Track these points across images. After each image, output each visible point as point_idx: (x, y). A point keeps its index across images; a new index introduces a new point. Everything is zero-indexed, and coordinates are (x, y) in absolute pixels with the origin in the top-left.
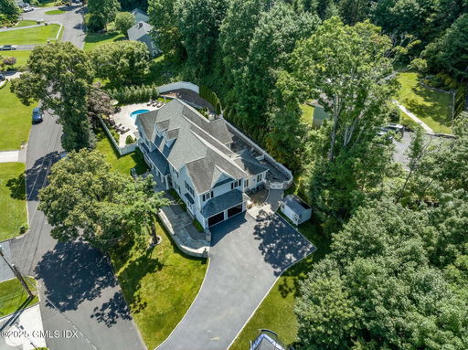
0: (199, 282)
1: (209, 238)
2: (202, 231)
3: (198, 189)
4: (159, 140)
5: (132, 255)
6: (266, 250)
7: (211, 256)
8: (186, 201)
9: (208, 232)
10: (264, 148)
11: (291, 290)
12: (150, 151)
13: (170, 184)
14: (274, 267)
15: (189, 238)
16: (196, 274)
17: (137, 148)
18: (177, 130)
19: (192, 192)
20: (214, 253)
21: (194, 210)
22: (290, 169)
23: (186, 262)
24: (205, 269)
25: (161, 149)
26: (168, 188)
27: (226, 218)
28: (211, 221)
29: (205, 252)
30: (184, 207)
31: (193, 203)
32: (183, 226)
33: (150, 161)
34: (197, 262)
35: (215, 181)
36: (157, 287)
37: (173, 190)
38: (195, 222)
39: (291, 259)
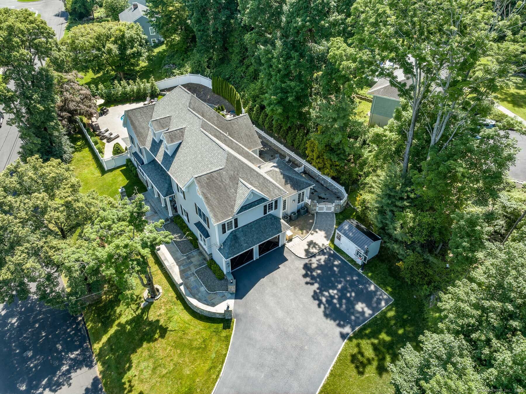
0: (220, 359)
1: (232, 288)
2: (221, 277)
3: (215, 216)
4: (156, 145)
5: (120, 315)
6: (324, 300)
7: (237, 316)
8: (198, 233)
9: (230, 278)
10: (304, 156)
11: (369, 361)
12: (146, 162)
13: (175, 209)
14: (339, 325)
15: (203, 289)
16: (215, 346)
17: (129, 160)
18: (182, 130)
19: (206, 220)
20: (240, 311)
21: (210, 247)
22: (342, 185)
23: (199, 325)
24: (228, 338)
25: (159, 158)
26: (170, 215)
27: (256, 256)
28: (234, 263)
29: (228, 311)
30: (194, 243)
31: (207, 235)
32: (194, 270)
33: (145, 177)
34: (215, 325)
35: (239, 203)
36: (154, 369)
37: (178, 217)
38: (212, 264)
39: (363, 313)
